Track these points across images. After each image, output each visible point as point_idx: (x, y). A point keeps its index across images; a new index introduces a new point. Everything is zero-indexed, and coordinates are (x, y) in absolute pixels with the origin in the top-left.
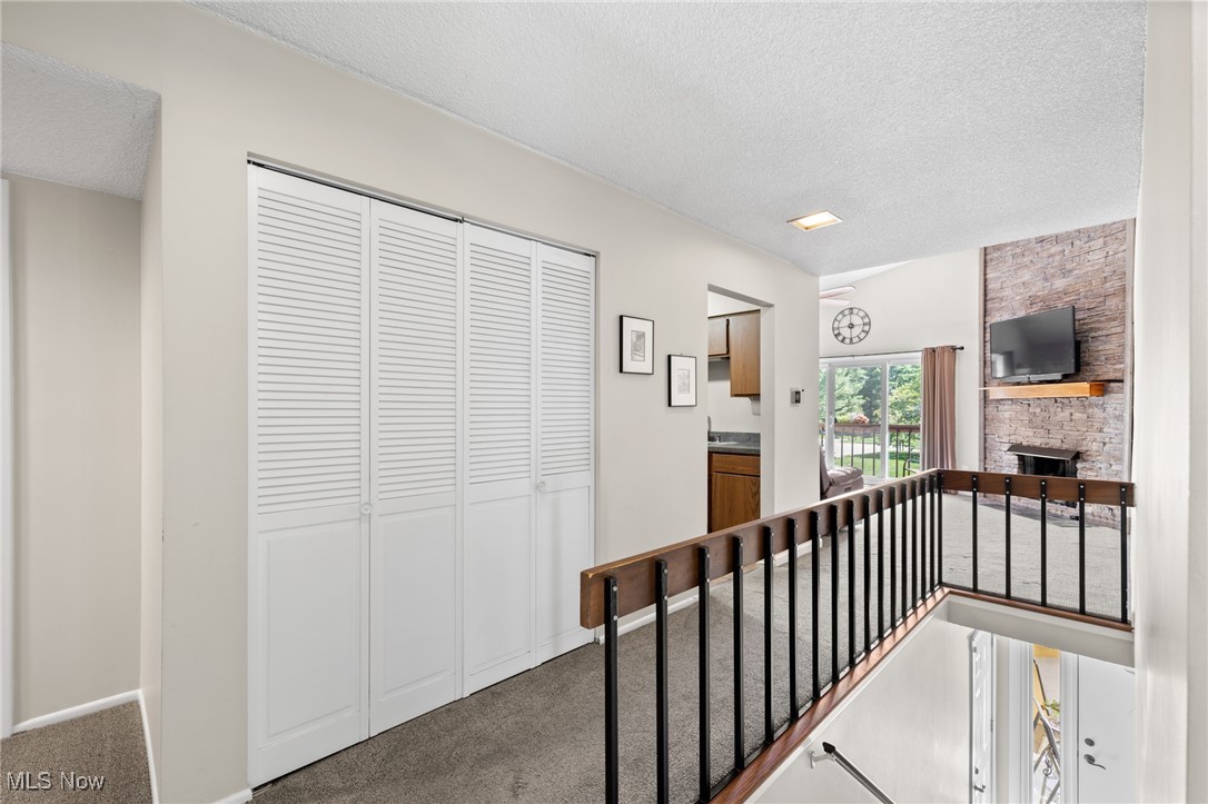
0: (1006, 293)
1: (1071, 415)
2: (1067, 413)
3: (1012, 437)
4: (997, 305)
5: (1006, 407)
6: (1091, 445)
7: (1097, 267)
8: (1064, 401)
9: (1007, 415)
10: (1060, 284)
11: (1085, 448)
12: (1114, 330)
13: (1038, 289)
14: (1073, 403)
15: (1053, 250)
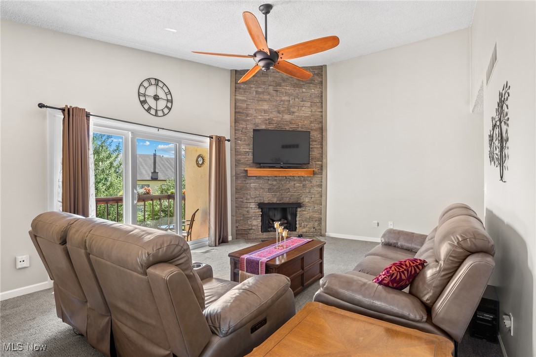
0: (251, 112)
1: (294, 184)
2: (292, 183)
3: (256, 199)
4: (244, 117)
5: (252, 181)
6: (306, 200)
7: (307, 115)
8: (290, 178)
9: (252, 185)
10: (287, 117)
11: (302, 201)
12: (316, 146)
13: (274, 116)
14: (296, 179)
15: (283, 98)
